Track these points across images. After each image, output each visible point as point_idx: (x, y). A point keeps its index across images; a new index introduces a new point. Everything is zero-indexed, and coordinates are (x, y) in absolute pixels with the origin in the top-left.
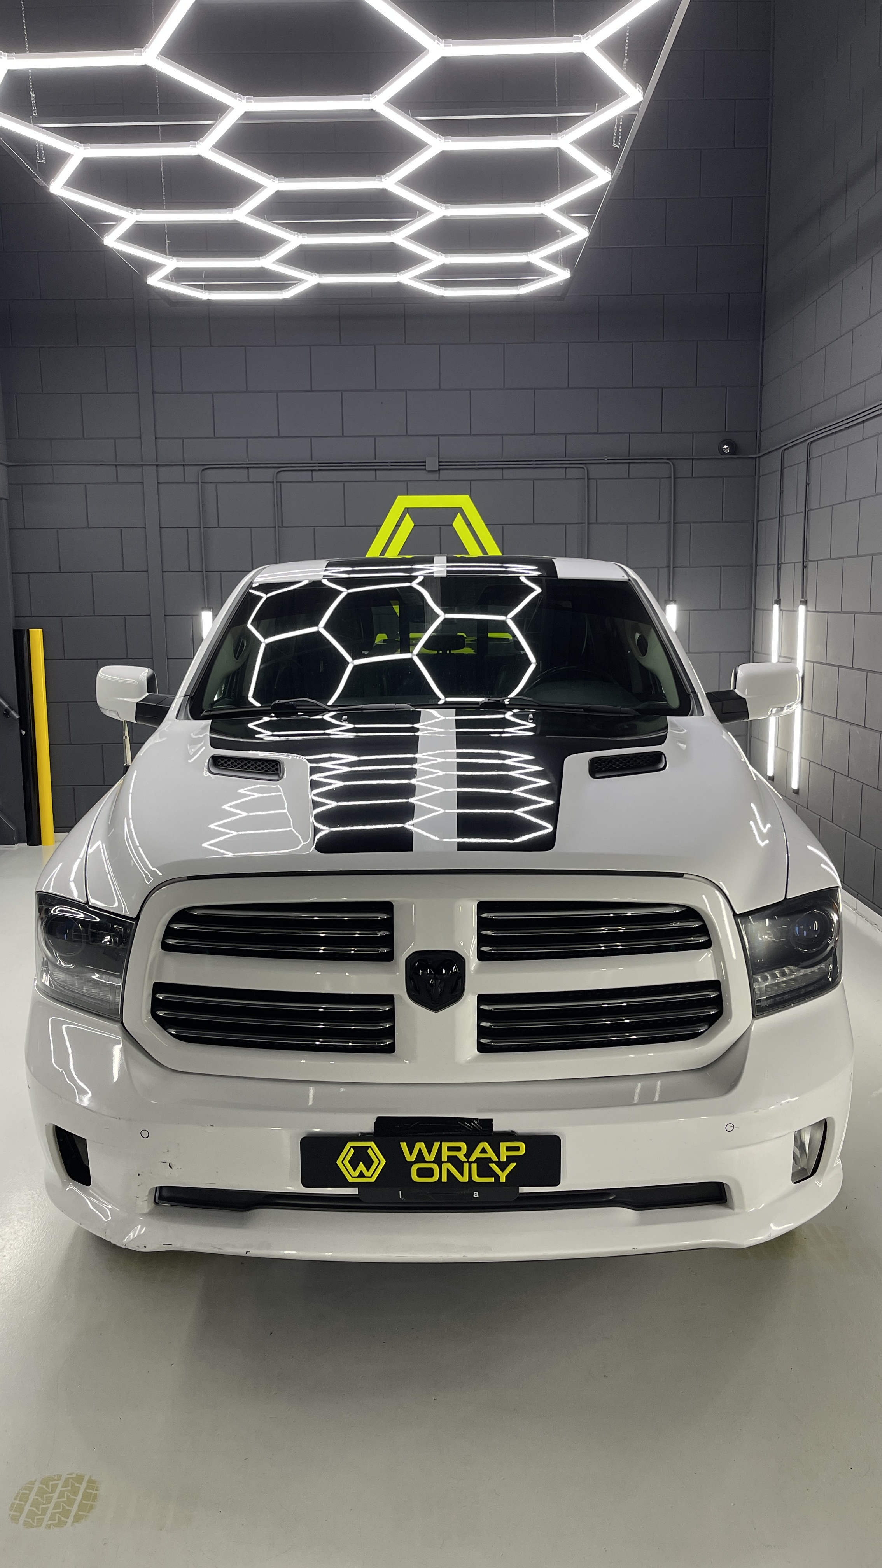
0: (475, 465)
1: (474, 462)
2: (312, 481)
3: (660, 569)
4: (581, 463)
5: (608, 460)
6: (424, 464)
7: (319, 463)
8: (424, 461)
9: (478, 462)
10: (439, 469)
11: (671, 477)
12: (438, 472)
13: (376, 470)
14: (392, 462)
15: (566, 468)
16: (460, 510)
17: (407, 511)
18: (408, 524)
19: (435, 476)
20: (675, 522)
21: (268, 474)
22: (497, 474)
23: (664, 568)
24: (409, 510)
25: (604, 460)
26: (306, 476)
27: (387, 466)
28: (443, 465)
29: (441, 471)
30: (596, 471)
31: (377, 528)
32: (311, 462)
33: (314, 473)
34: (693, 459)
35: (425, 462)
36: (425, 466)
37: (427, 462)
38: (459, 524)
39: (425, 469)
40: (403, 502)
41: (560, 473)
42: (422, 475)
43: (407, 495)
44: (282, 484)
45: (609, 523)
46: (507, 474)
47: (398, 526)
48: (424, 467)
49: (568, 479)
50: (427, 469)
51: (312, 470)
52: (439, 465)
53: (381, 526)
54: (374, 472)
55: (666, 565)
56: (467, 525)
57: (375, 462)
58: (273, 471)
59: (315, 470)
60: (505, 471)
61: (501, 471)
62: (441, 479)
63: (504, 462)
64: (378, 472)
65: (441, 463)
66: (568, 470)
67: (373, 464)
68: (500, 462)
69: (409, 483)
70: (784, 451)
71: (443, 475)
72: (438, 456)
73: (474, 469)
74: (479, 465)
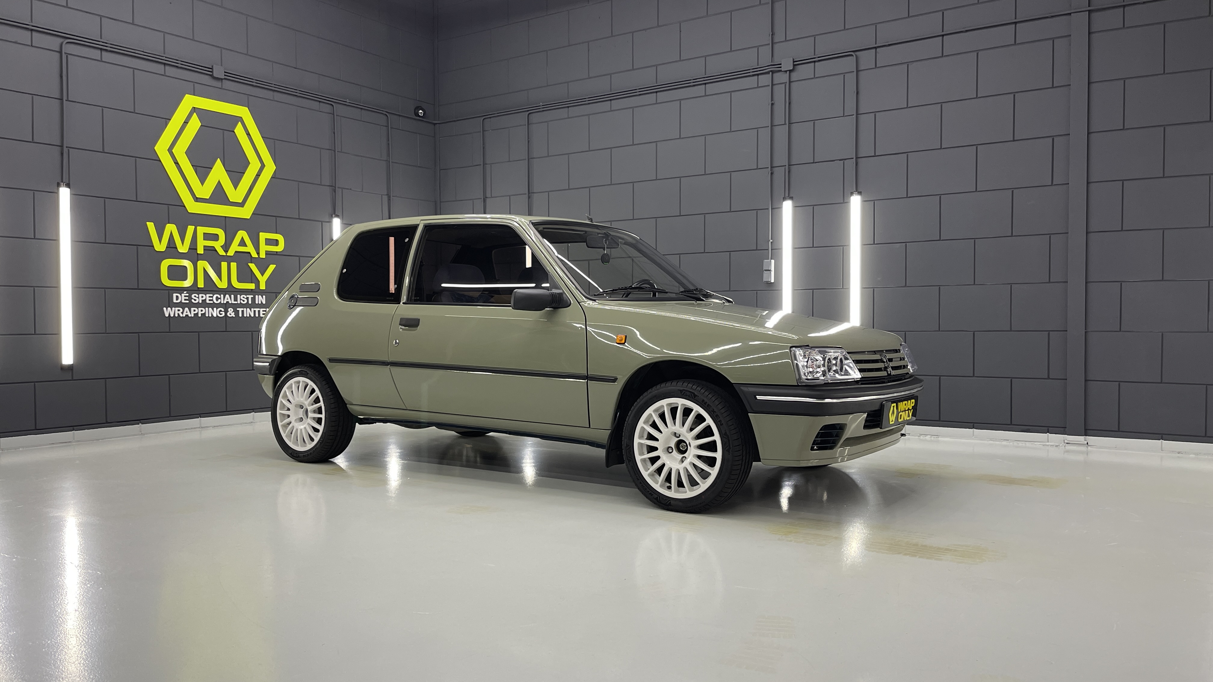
0: (253, 82)
1: (253, 79)
2: (101, 61)
3: (383, 196)
4: (330, 101)
5: (350, 103)
6: (211, 70)
8: (211, 67)
11: (387, 126)
13: (165, 64)
14: (181, 61)
15: (320, 102)
16: (240, 119)
17: (194, 110)
18: (195, 123)
19: (218, 84)
20: (393, 161)
21: (54, 43)
22: (269, 94)
23: (384, 195)
24: (196, 109)
25: (347, 102)
26: (96, 54)
28: (230, 77)
29: (223, 81)
30: (340, 109)
31: (166, 121)
32: (100, 40)
33: (103, 53)
34: (399, 115)
37: (214, 69)
38: (239, 130)
39: (211, 75)
40: (189, 101)
41: (315, 105)
42: (207, 80)
44: (70, 56)
45: (349, 153)
46: (278, 97)
47: (186, 123)
48: (211, 73)
49: (320, 111)
50: (215, 75)
51: (101, 49)
52: (225, 75)
53: (170, 120)
54: (163, 66)
55: (386, 193)
56: (247, 134)
57: (166, 57)
58: (60, 40)
59: (106, 50)
60: (276, 93)
61: (271, 92)
62: (223, 88)
63: (274, 85)
64: (167, 68)
65: (225, 74)
66: (321, 104)
67: (164, 58)
68: (272, 84)
69: (196, 85)
70: (484, 119)
71: (227, 84)
72: (223, 65)
73: (252, 85)
74: (256, 83)
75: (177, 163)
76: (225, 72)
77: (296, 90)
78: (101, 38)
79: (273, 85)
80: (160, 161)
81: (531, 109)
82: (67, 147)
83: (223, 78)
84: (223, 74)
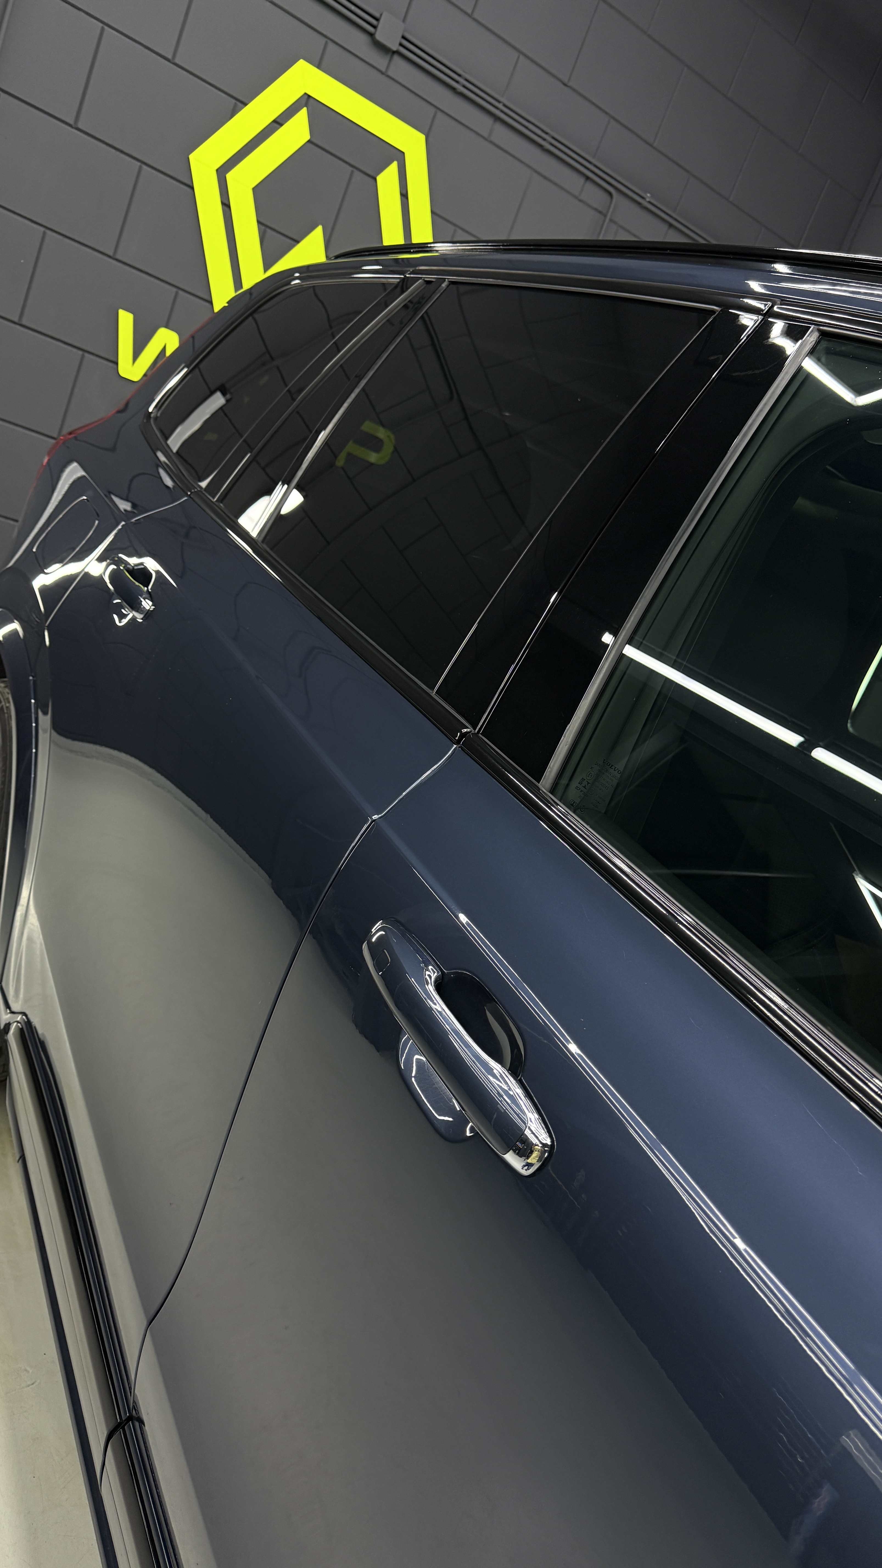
0: (457, 82)
1: (460, 75)
4: (611, 184)
5: (649, 202)
6: (374, 22)
8: (377, 15)
10: (397, 52)
12: (390, 54)
15: (588, 178)
17: (306, 100)
19: (380, 61)
22: (484, 123)
24: (311, 100)
25: (643, 198)
29: (396, 58)
30: (623, 211)
31: (235, 105)
35: (377, 20)
36: (375, 27)
37: (382, 21)
39: (371, 35)
41: (574, 182)
42: (358, 42)
43: (319, 67)
46: (501, 134)
47: (278, 123)
48: (371, 29)
49: (580, 201)
50: (379, 36)
52: (401, 45)
53: (246, 104)
60: (499, 127)
61: (489, 121)
62: (390, 73)
63: (505, 105)
65: (404, 42)
66: (589, 185)
68: (499, 102)
69: (331, 45)
71: (400, 68)
72: (404, 21)
73: (454, 89)
74: (464, 87)
75: (226, 205)
76: (404, 37)
77: (547, 133)
79: (500, 106)
80: (192, 188)
83: (395, 49)
84: (399, 39)
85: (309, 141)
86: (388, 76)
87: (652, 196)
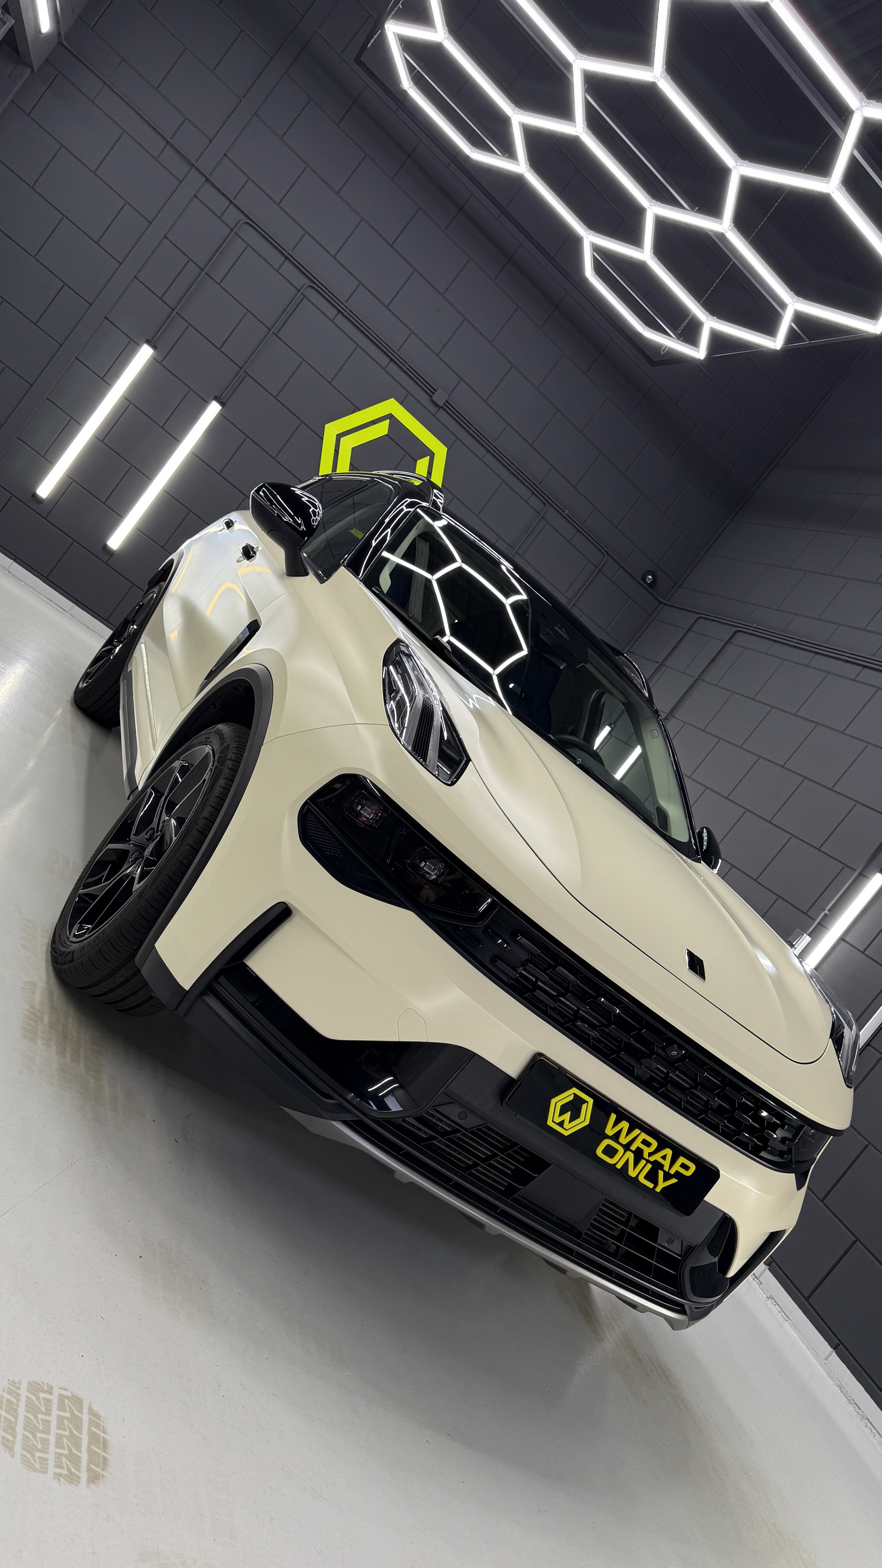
0: (470, 429)
1: (472, 426)
2: (332, 321)
4: (546, 499)
5: (566, 514)
6: (433, 392)
7: (350, 311)
8: (435, 388)
9: (475, 429)
10: (442, 407)
11: (597, 567)
12: (438, 407)
13: (392, 360)
14: (411, 367)
15: (533, 493)
16: (432, 455)
17: (390, 417)
18: (382, 429)
19: (433, 409)
21: (300, 280)
22: (481, 452)
24: (393, 417)
25: (564, 512)
26: (333, 313)
27: (404, 366)
28: (447, 407)
29: (441, 409)
30: (552, 516)
31: (356, 409)
32: (344, 302)
33: (339, 316)
34: (621, 566)
35: (436, 391)
36: (433, 394)
39: (431, 397)
40: (391, 406)
41: (526, 493)
42: (424, 398)
44: (305, 299)
46: (489, 458)
47: (373, 423)
48: (431, 394)
49: (527, 503)
50: (433, 398)
51: (339, 311)
52: (444, 404)
53: (360, 410)
54: (388, 360)
56: (428, 471)
57: (398, 355)
58: (306, 281)
59: (342, 314)
60: (488, 455)
61: (485, 451)
62: (436, 416)
63: (493, 446)
64: (392, 364)
65: (447, 404)
66: (533, 496)
67: (395, 355)
68: (492, 444)
69: (409, 396)
70: (701, 617)
71: (442, 415)
72: (449, 395)
73: (468, 431)
74: (474, 432)
75: (337, 452)
76: (447, 401)
77: (514, 465)
78: (346, 302)
80: (322, 439)
81: (743, 626)
82: (245, 371)
83: (441, 405)
84: (444, 401)
85: (386, 435)
86: (436, 417)
87: (568, 512)
